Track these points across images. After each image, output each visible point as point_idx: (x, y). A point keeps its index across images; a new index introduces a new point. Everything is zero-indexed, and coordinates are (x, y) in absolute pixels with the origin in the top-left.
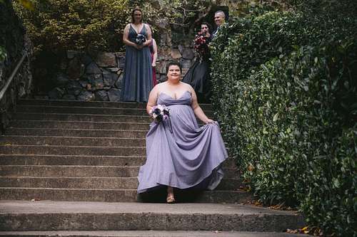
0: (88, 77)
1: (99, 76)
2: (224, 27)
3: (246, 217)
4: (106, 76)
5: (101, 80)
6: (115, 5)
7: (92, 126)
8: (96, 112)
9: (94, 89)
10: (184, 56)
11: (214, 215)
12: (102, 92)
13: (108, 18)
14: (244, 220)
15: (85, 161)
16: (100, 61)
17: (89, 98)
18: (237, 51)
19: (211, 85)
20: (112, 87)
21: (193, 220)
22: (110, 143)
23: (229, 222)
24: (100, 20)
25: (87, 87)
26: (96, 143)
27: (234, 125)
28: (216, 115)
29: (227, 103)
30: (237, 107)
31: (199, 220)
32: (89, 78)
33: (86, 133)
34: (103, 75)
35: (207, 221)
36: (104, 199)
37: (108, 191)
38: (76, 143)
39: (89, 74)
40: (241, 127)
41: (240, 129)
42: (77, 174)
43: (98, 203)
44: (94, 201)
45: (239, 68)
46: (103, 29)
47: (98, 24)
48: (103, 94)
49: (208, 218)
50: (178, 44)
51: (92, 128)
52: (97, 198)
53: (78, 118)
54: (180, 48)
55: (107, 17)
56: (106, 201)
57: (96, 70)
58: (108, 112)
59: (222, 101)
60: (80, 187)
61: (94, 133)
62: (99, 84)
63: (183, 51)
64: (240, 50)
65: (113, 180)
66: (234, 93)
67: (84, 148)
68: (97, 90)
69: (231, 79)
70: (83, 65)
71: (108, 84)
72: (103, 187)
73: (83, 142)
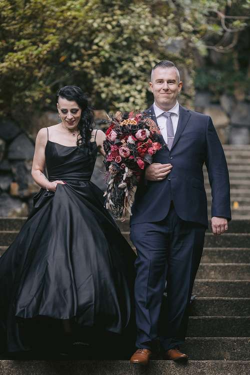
0: (11, 167)
6: (69, 9)
9: (26, 193)
10: (235, 120)
13: (53, 40)
17: (14, 212)
24: (34, 44)
25: (8, 190)
32: (14, 170)
39: (12, 161)
46: (42, 61)
47: (33, 51)
50: (221, 93)
54: (225, 102)
55: (51, 37)
63: (232, 108)
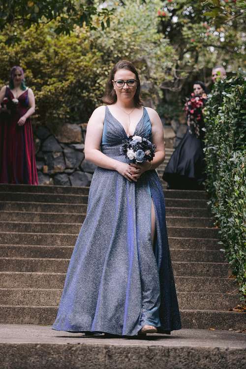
0: (44, 156)
1: (59, 154)
2: (220, 82)
3: (233, 353)
4: (69, 155)
5: (61, 160)
6: (82, 61)
7: (37, 218)
8: (45, 199)
9: (52, 172)
10: (179, 135)
11: (182, 349)
12: (62, 176)
13: (71, 78)
14: (230, 358)
15: (19, 266)
16: (61, 135)
17: (45, 183)
18: (234, 110)
19: (205, 165)
20: (76, 170)
21: (147, 357)
22: (59, 242)
23: (206, 361)
24: (60, 81)
25: (42, 170)
26: (39, 242)
27: (231, 215)
28: (211, 204)
29: (222, 186)
30: (233, 190)
31: (158, 357)
32: (46, 158)
33: (27, 228)
34: (64, 155)
35: (171, 359)
36: (38, 320)
37: (44, 310)
38: (11, 241)
39: (45, 152)
40: (239, 217)
41: (237, 221)
42: (5, 284)
43: (27, 326)
44: (22, 323)
45: (237, 134)
46: (65, 92)
47: (59, 85)
48: (63, 178)
49: (172, 354)
50: (171, 119)
51: (36, 221)
52: (27, 319)
53: (20, 207)
54: (174, 124)
56: (40, 324)
57: (55, 147)
58: (63, 199)
59: (216, 184)
60: (5, 303)
61: (39, 228)
62: (59, 166)
63: (178, 128)
64: (238, 108)
65: (54, 293)
66: (230, 170)
67: (20, 248)
68: (56, 174)
69: (226, 150)
70: (37, 141)
71: (71, 166)
72: (39, 303)
73: (21, 239)
